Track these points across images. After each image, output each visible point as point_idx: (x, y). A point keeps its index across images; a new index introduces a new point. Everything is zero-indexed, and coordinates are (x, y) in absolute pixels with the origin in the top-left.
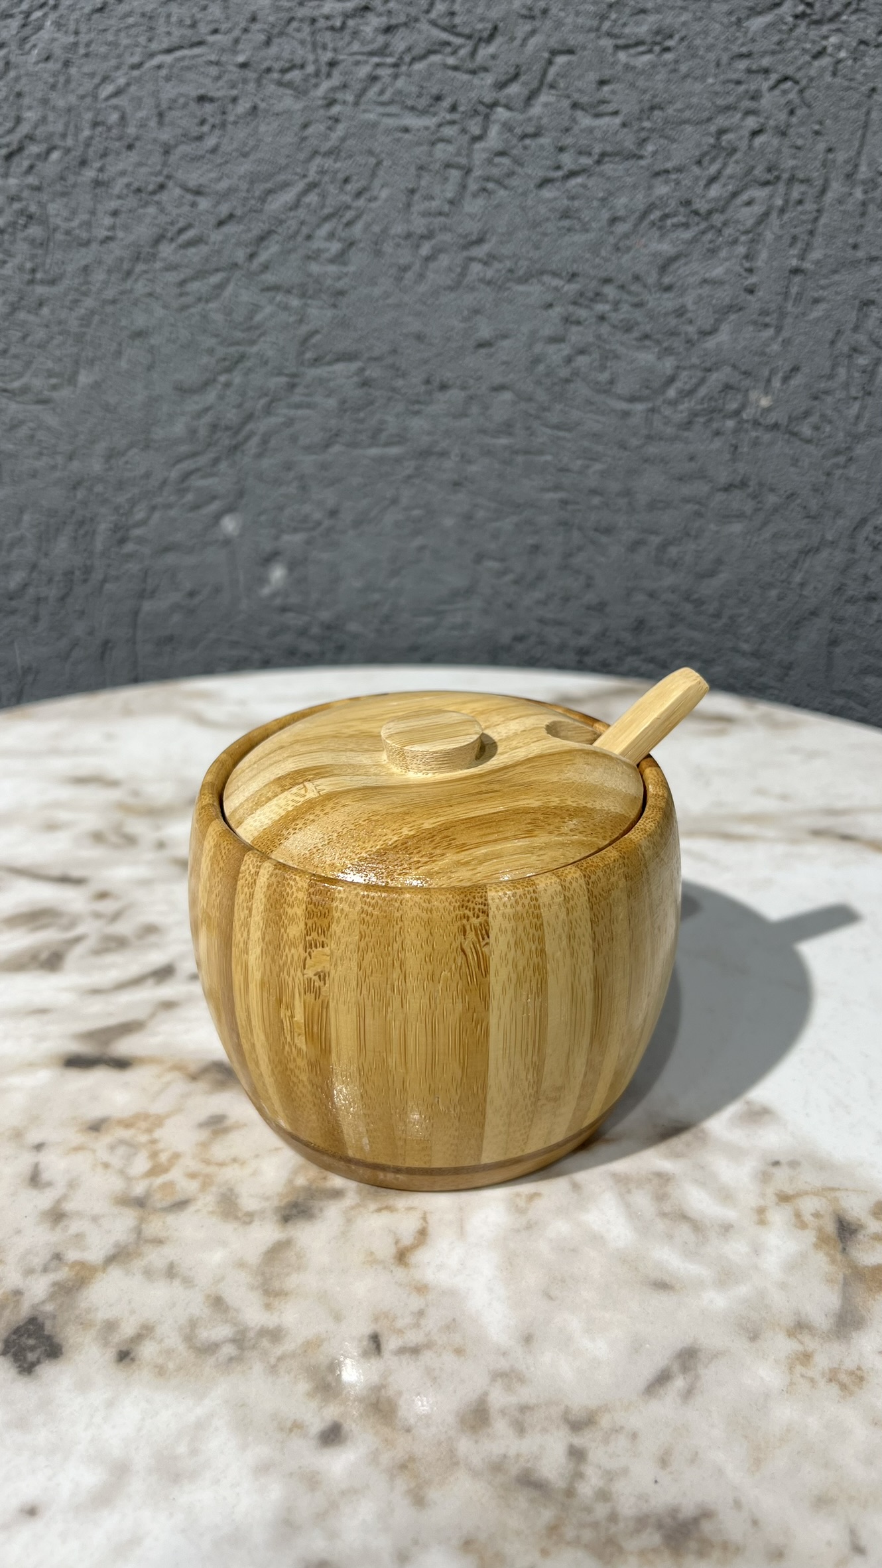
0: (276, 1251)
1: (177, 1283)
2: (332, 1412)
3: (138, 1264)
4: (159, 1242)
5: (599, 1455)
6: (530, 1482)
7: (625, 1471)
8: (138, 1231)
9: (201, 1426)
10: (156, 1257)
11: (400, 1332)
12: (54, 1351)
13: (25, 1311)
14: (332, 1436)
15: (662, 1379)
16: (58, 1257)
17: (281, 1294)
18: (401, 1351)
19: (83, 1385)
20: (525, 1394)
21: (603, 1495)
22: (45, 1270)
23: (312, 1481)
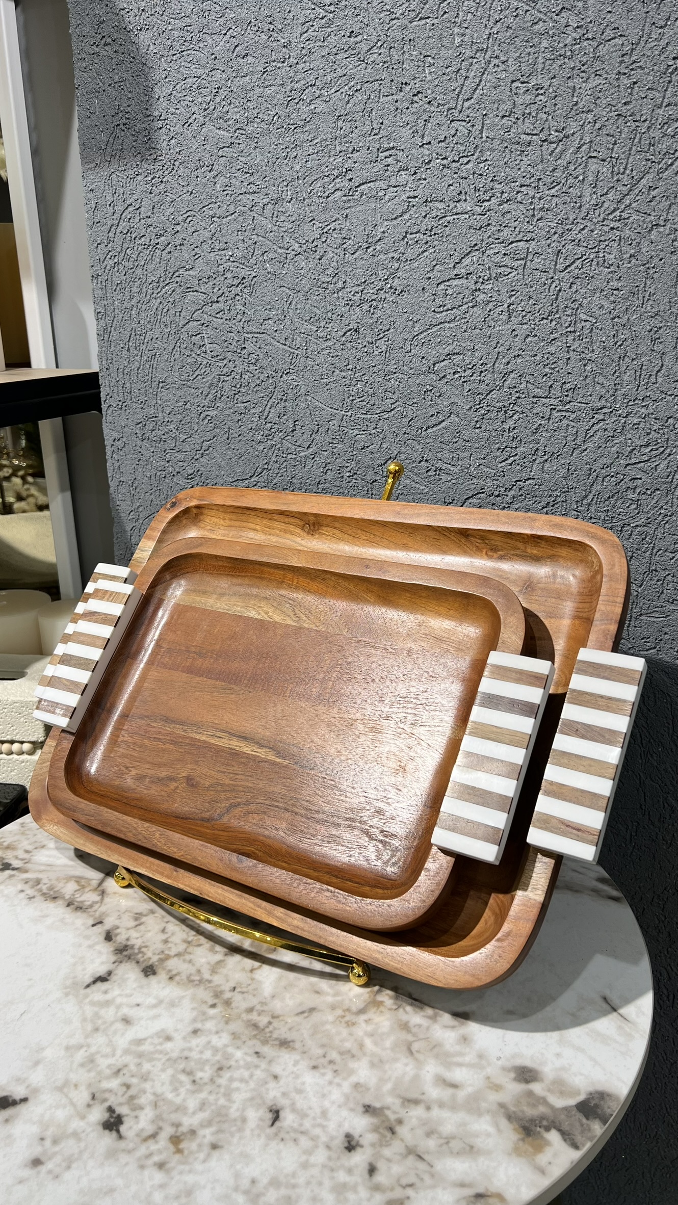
0: (219, 962)
1: (190, 965)
2: (215, 1001)
3: (182, 958)
4: (190, 953)
5: (276, 1023)
6: (255, 1026)
7: (279, 1029)
8: (186, 949)
9: (183, 997)
10: (187, 957)
11: (241, 988)
12: (154, 973)
13: (150, 963)
14: (213, 1006)
15: (303, 1012)
16: (163, 952)
17: (216, 973)
18: (240, 992)
19: (159, 982)
20: (265, 1008)
21: (271, 1032)
22: (159, 954)
23: (204, 1014)
